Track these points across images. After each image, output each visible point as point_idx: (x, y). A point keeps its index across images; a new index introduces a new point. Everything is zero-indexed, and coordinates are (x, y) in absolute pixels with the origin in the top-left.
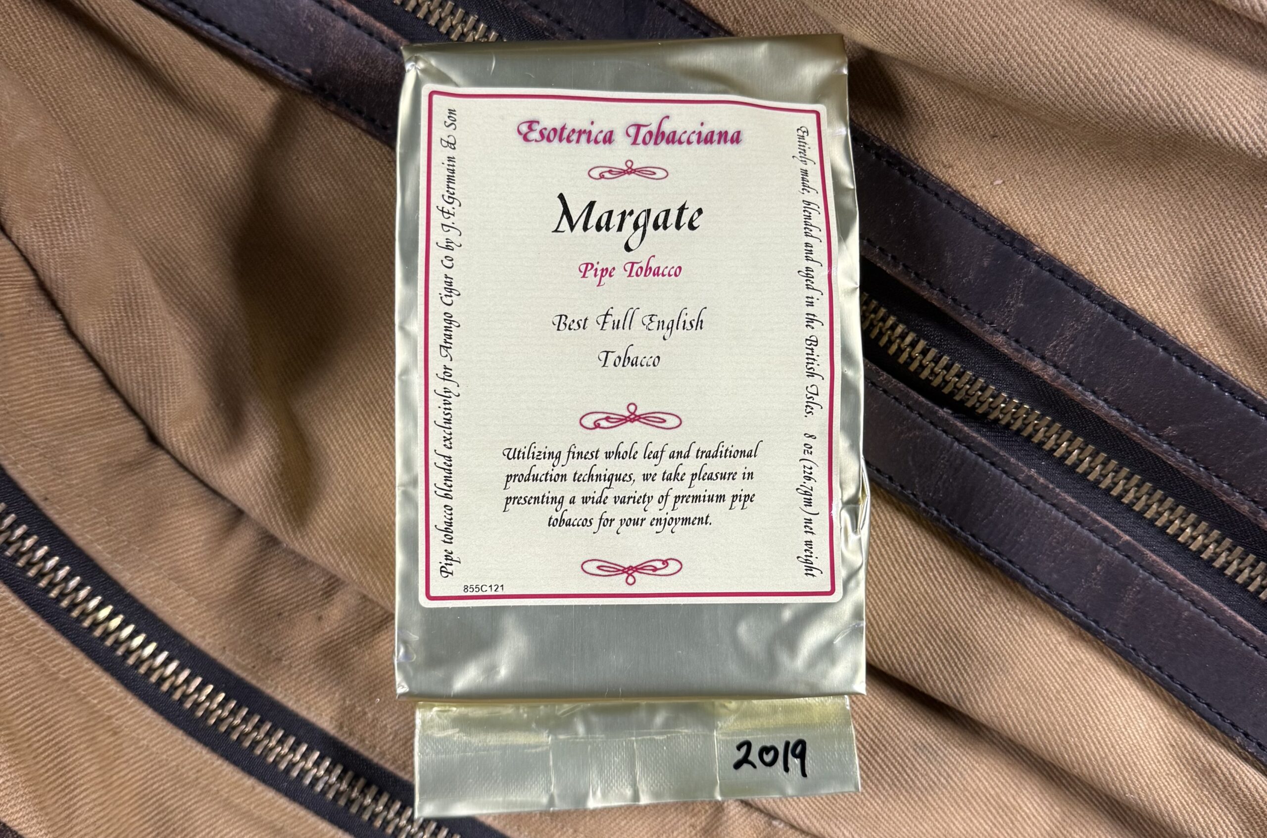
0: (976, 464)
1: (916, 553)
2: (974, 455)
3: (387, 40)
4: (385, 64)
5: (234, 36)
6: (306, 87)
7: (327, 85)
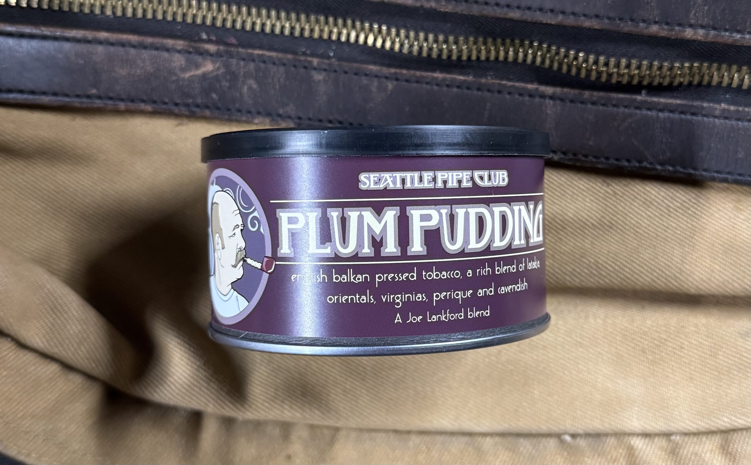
0: (681, 120)
2: (677, 115)
3: (136, 44)
4: (144, 61)
5: (33, 92)
6: (98, 103)
7: (111, 95)
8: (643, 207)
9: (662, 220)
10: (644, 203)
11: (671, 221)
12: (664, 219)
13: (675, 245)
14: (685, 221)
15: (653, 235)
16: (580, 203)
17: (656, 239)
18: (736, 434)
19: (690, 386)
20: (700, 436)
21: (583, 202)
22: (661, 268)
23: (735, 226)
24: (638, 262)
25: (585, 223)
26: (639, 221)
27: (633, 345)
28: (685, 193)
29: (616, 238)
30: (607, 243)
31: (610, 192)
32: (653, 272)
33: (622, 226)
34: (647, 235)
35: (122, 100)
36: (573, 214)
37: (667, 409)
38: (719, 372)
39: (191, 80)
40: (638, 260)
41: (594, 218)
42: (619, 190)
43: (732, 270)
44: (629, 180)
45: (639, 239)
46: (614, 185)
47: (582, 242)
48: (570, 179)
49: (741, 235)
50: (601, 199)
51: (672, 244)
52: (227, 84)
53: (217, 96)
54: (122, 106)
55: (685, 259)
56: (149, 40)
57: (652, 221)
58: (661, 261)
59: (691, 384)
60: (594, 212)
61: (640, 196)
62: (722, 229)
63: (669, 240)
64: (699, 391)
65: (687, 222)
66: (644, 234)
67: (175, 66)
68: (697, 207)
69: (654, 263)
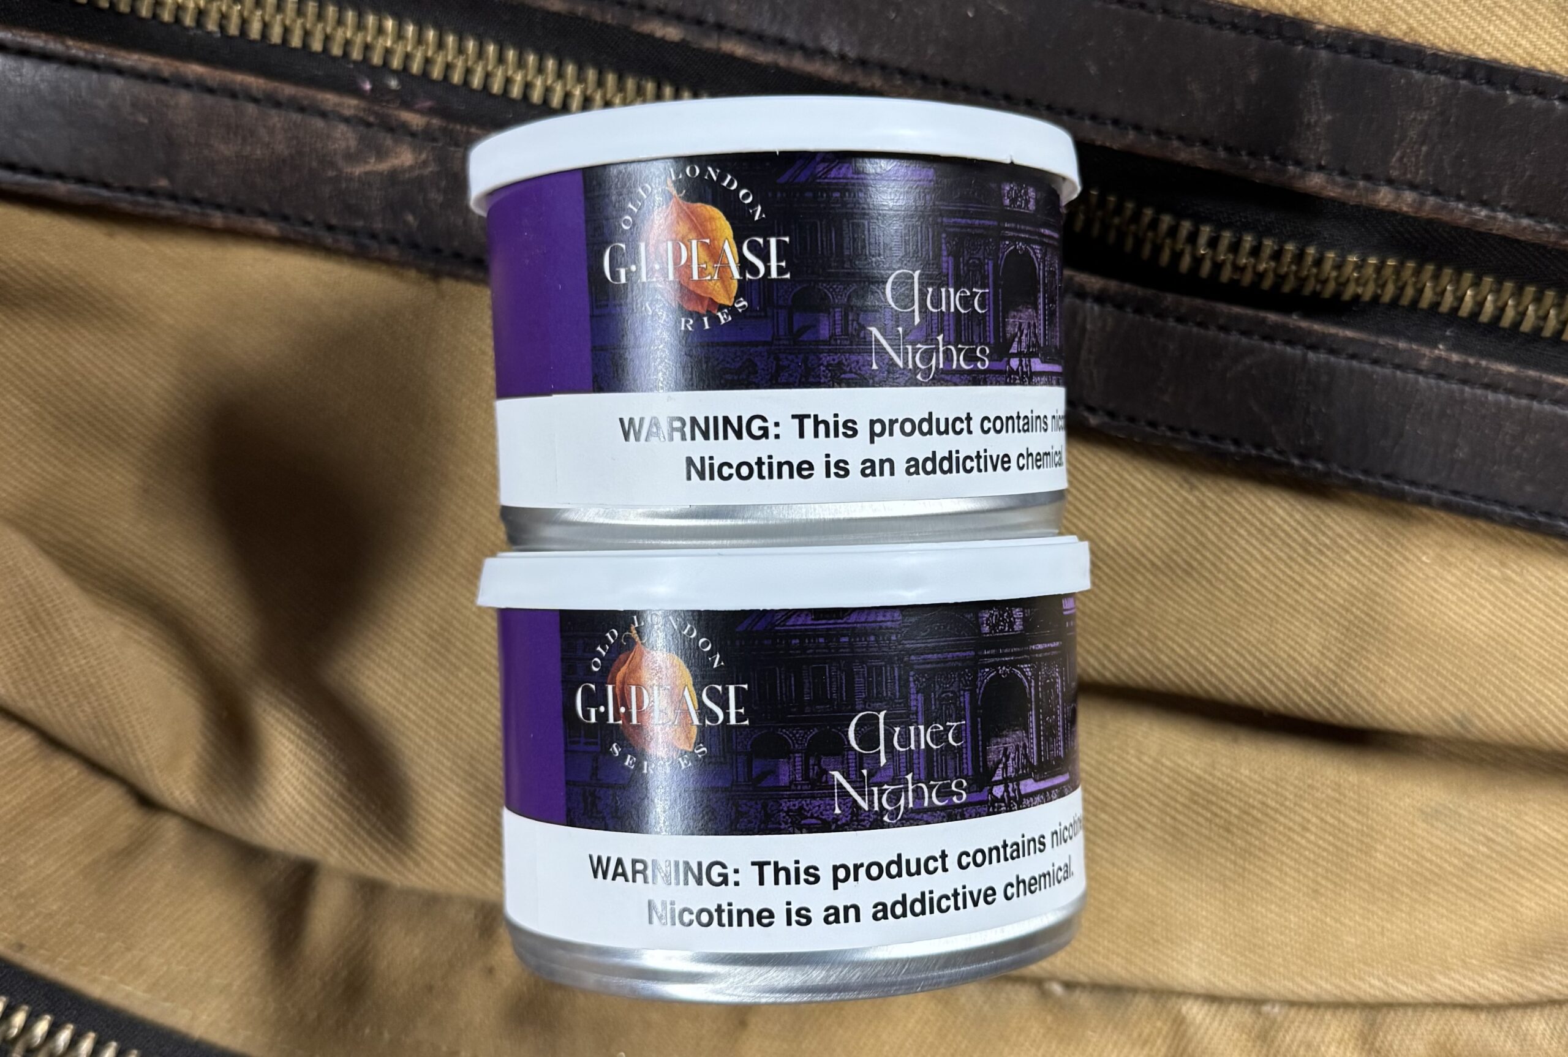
0: (1351, 371)
1: (1314, 535)
2: (1343, 362)
3: (260, 96)
4: (271, 131)
5: (36, 172)
6: (169, 208)
7: (198, 194)
8: (1257, 539)
9: (1290, 568)
10: (1260, 531)
11: (1309, 573)
12: (1296, 568)
13: (1311, 621)
14: (1337, 575)
15: (1271, 596)
16: (1132, 519)
17: (1277, 605)
18: (1392, 1013)
19: (1313, 908)
20: (1322, 1010)
21: (1140, 517)
22: (1280, 661)
23: (1435, 595)
24: (1235, 646)
25: (1137, 560)
26: (1246, 566)
27: (1209, 815)
28: (1343, 518)
29: (1196, 596)
30: (1178, 603)
31: (1195, 502)
32: (1264, 669)
33: (1211, 572)
34: (1257, 595)
35: (219, 207)
36: (1116, 541)
37: (1260, 951)
38: (1373, 886)
39: (366, 181)
40: (1235, 640)
41: (1158, 552)
42: (1212, 501)
43: (1421, 680)
44: (1233, 482)
45: (1242, 602)
46: (1203, 489)
47: (1128, 597)
48: (1117, 468)
49: (1445, 614)
50: (1174, 516)
51: (1307, 618)
52: (440, 198)
53: (415, 219)
54: (217, 219)
55: (1329, 649)
56: (288, 90)
57: (1272, 568)
58: (1281, 649)
59: (1314, 903)
60: (1157, 541)
61: (1254, 515)
62: (1409, 598)
63: (1302, 610)
64: (1328, 919)
65: (1340, 577)
66: (1254, 593)
67: (335, 150)
68: (1364, 550)
69: (1267, 652)
